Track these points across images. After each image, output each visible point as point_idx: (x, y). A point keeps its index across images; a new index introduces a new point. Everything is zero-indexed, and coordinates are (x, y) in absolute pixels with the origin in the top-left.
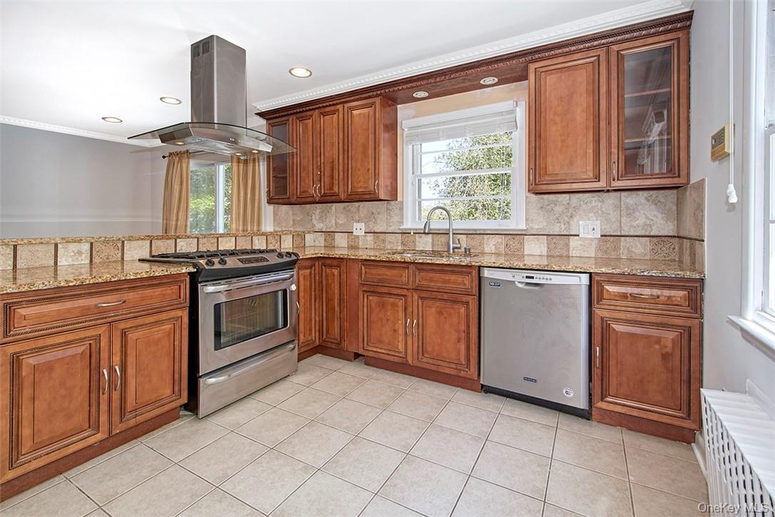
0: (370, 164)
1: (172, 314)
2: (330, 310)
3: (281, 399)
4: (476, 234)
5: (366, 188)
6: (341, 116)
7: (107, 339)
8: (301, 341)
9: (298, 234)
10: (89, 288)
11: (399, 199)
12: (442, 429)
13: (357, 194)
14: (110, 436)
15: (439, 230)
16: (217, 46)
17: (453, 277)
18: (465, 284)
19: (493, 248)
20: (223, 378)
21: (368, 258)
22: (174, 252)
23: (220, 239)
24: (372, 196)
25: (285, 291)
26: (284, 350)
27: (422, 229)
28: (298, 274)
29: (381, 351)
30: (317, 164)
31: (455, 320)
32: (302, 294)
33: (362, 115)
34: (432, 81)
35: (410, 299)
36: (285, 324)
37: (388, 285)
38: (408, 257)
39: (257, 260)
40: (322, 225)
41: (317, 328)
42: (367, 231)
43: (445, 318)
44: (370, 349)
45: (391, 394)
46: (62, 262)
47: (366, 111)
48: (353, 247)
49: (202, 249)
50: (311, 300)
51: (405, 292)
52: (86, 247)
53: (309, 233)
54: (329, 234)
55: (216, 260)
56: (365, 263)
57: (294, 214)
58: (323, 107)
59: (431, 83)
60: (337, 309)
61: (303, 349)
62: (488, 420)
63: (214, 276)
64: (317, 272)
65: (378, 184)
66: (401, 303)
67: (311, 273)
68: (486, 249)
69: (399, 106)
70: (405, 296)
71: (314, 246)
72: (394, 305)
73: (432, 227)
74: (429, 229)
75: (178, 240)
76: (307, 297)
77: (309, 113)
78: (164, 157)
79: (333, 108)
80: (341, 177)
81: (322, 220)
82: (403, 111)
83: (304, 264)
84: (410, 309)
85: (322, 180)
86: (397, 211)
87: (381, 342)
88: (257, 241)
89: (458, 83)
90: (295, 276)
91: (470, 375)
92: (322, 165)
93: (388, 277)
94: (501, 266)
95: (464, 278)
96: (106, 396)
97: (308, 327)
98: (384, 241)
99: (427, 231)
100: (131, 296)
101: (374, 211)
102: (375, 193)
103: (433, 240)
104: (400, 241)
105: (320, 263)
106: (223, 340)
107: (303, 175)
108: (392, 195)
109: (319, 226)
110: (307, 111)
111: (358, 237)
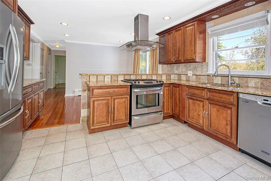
0: (193, 48)
1: (125, 96)
2: (176, 103)
3: (155, 129)
4: (244, 77)
5: (191, 57)
6: (182, 31)
7: (111, 100)
8: (165, 112)
9: (168, 75)
10: (107, 87)
11: (207, 61)
12: (211, 159)
13: (188, 60)
14: (111, 126)
15: (225, 75)
16: (140, 17)
17: (224, 96)
18: (230, 100)
19: (254, 84)
20: (138, 118)
21: (189, 85)
22: (130, 79)
23: (142, 75)
24: (193, 60)
25: (159, 94)
26: (158, 114)
27: (214, 74)
28: (164, 89)
29: (193, 121)
30: (174, 49)
31: (225, 115)
32: (165, 96)
33: (190, 29)
34: (219, 10)
35: (205, 103)
36: (159, 105)
37: (196, 96)
38: (209, 86)
39: (149, 83)
40: (177, 72)
41: (171, 109)
42: (193, 74)
43: (220, 113)
44: (189, 120)
45: (195, 139)
46: (105, 80)
47: (191, 27)
48: (187, 80)
49: (137, 78)
50: (169, 98)
51: (203, 100)
52: (110, 76)
53: (172, 74)
54: (179, 75)
55: (137, 82)
56: (188, 87)
57: (168, 68)
58: (176, 28)
59: (218, 11)
60: (178, 103)
61: (165, 115)
62: (237, 164)
63: (136, 87)
64: (171, 88)
65: (196, 56)
66: (201, 104)
67: (169, 89)
68: (249, 85)
69: (207, 23)
70: (203, 101)
71: (174, 79)
72: (199, 105)
73: (218, 73)
74: (217, 74)
75: (131, 75)
76: (167, 97)
77: (172, 31)
78: (134, 51)
79: (179, 28)
80: (182, 54)
81: (177, 70)
82: (208, 24)
83: (166, 85)
84: (205, 107)
85: (176, 55)
86: (205, 66)
87: (193, 118)
88: (153, 77)
89: (233, 9)
90: (162, 89)
91: (232, 141)
92: (176, 50)
93: (196, 93)
94: (248, 93)
95: (230, 97)
96: (110, 115)
97: (167, 108)
98: (200, 79)
99: (216, 75)
100: (116, 90)
101: (196, 66)
102: (194, 59)
103: (222, 79)
104: (207, 79)
105: (173, 86)
106: (139, 106)
107: (169, 54)
108: (203, 60)
109: (176, 72)
110: (171, 31)
111: (189, 76)
